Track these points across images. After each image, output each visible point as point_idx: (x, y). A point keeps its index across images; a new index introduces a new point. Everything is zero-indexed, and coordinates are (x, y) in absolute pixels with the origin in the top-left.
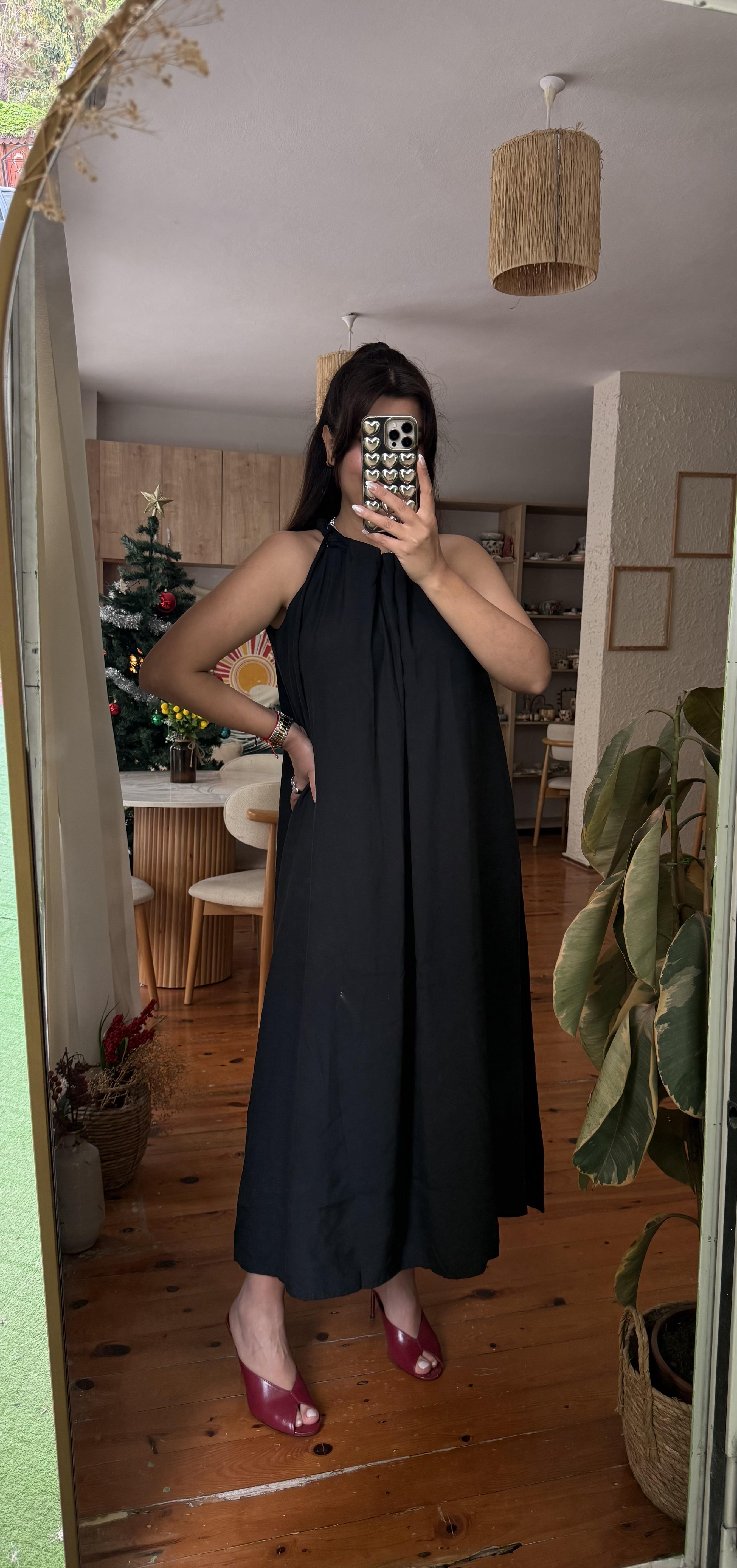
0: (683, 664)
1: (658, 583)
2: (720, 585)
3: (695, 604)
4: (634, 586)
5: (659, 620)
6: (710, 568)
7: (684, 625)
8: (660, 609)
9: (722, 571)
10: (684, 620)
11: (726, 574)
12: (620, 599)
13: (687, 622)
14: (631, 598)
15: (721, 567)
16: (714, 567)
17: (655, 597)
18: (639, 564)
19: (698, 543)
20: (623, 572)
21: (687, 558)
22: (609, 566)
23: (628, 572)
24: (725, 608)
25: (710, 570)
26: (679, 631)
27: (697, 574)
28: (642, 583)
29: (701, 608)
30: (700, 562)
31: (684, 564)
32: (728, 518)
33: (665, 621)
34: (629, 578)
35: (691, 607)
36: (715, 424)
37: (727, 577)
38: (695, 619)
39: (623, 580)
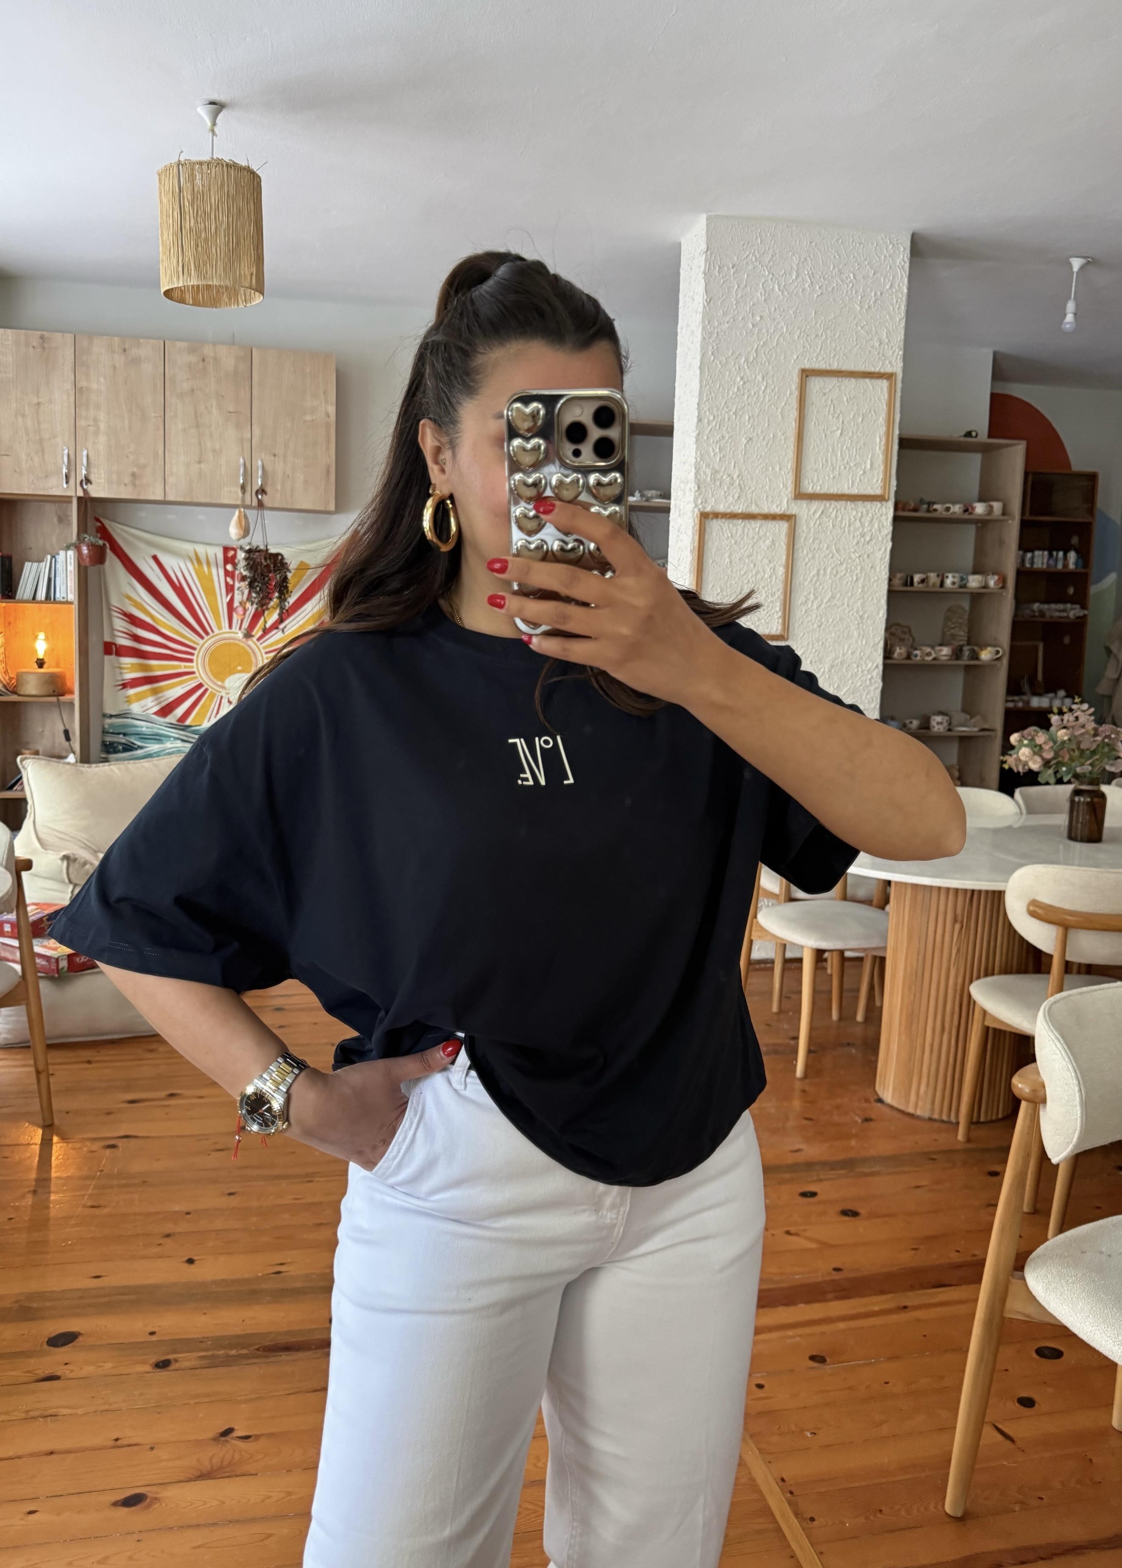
0: (811, 662)
1: (771, 538)
2: (868, 543)
3: (829, 569)
4: (733, 542)
5: (773, 595)
6: (852, 517)
7: (812, 602)
8: (774, 578)
9: (872, 520)
10: (812, 596)
11: (879, 526)
12: (710, 562)
13: (816, 598)
14: (728, 560)
15: (870, 515)
16: (860, 514)
17: (766, 561)
18: (739, 509)
19: (834, 478)
20: (715, 520)
21: (813, 501)
22: (693, 512)
23: (723, 520)
24: (876, 578)
25: (853, 520)
26: (803, 612)
27: (831, 525)
28: (745, 538)
29: (838, 577)
30: (836, 507)
31: (809, 510)
32: (881, 440)
33: (782, 597)
34: (724, 530)
35: (821, 577)
36: (860, 297)
37: (880, 530)
38: (830, 594)
39: (714, 534)
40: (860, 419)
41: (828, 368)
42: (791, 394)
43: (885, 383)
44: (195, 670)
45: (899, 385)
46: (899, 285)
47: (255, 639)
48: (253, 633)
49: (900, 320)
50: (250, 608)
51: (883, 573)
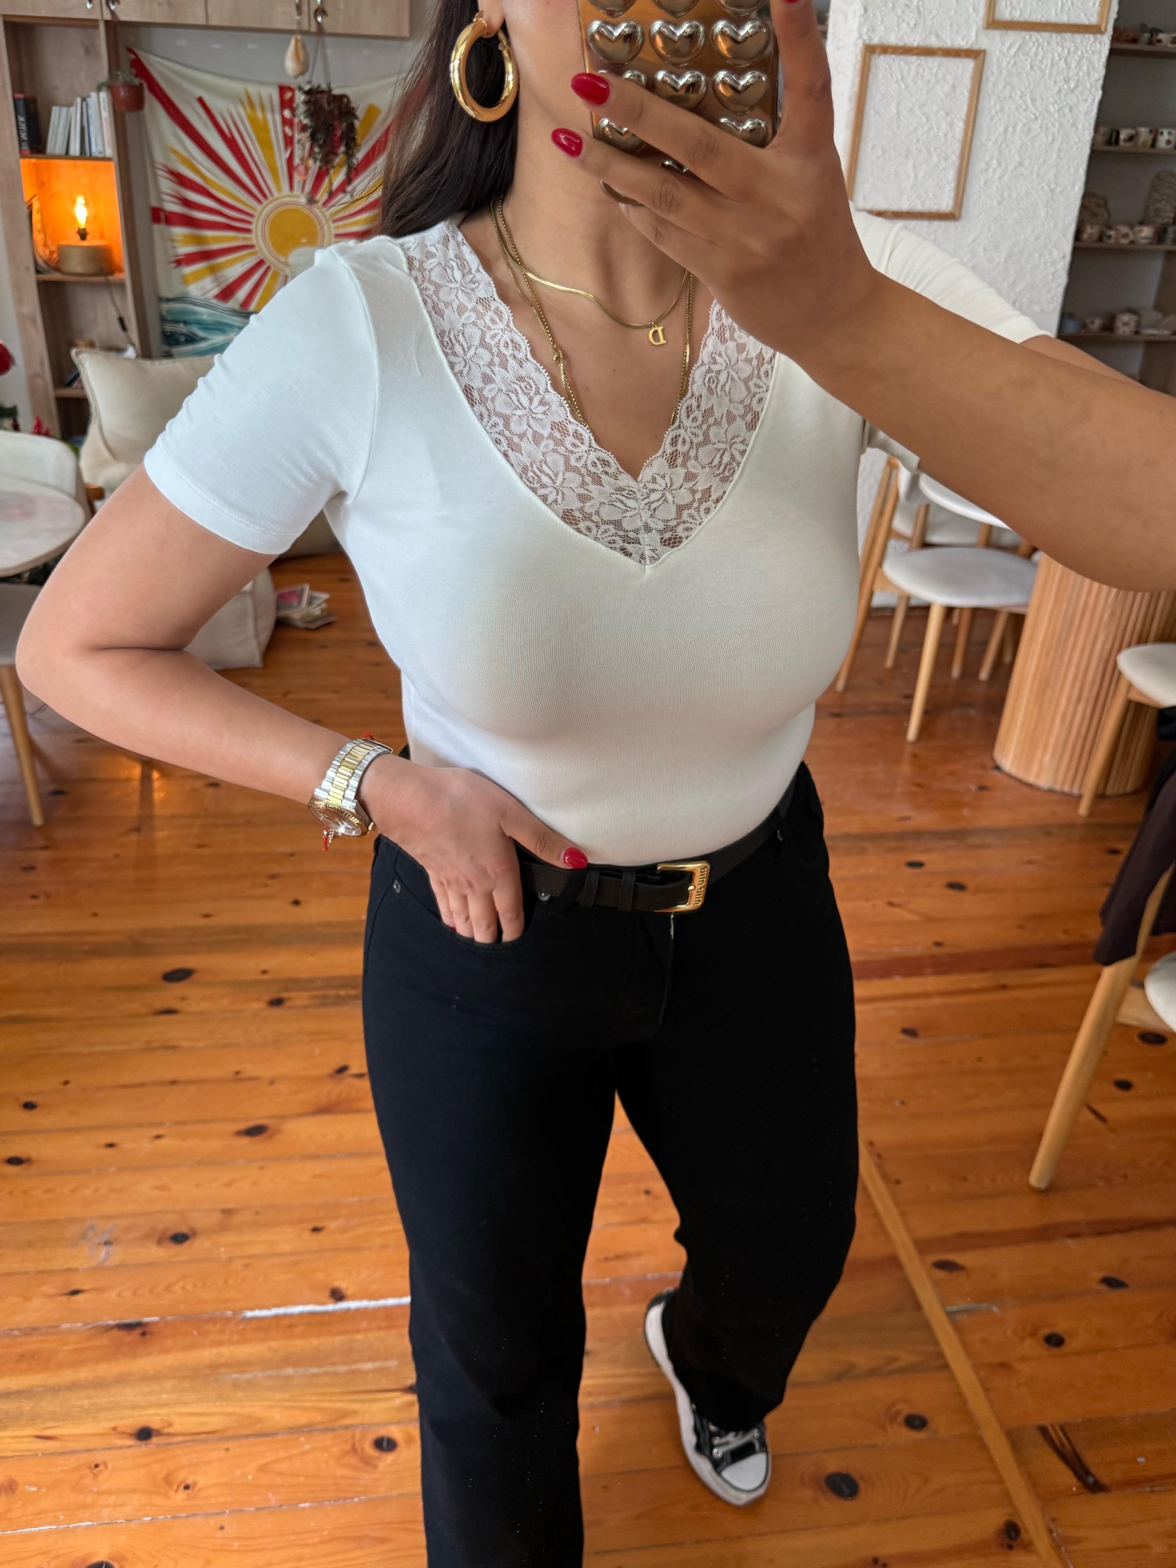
0: (985, 250)
1: (951, 83)
2: (1072, 91)
3: (1019, 127)
4: (903, 87)
5: (946, 159)
6: (1056, 55)
7: (995, 170)
8: (950, 135)
9: (1081, 58)
10: (995, 162)
11: (1088, 67)
12: (872, 113)
13: (999, 164)
14: (895, 111)
15: (1079, 53)
16: (1066, 51)
17: (942, 113)
18: (914, 41)
19: (1037, 2)
20: (882, 57)
21: (1010, 32)
22: (856, 45)
23: (893, 56)
24: (1077, 139)
25: (1057, 58)
26: (982, 183)
27: (1029, 67)
28: (919, 82)
29: (1030, 137)
30: (1037, 40)
31: (1003, 44)
33: (957, 163)
34: (893, 69)
35: (1009, 135)
37: (1089, 74)
38: (1017, 159)
39: (881, 75)
44: (254, 242)
47: (320, 204)
48: (318, 197)
50: (314, 166)
51: (1086, 132)
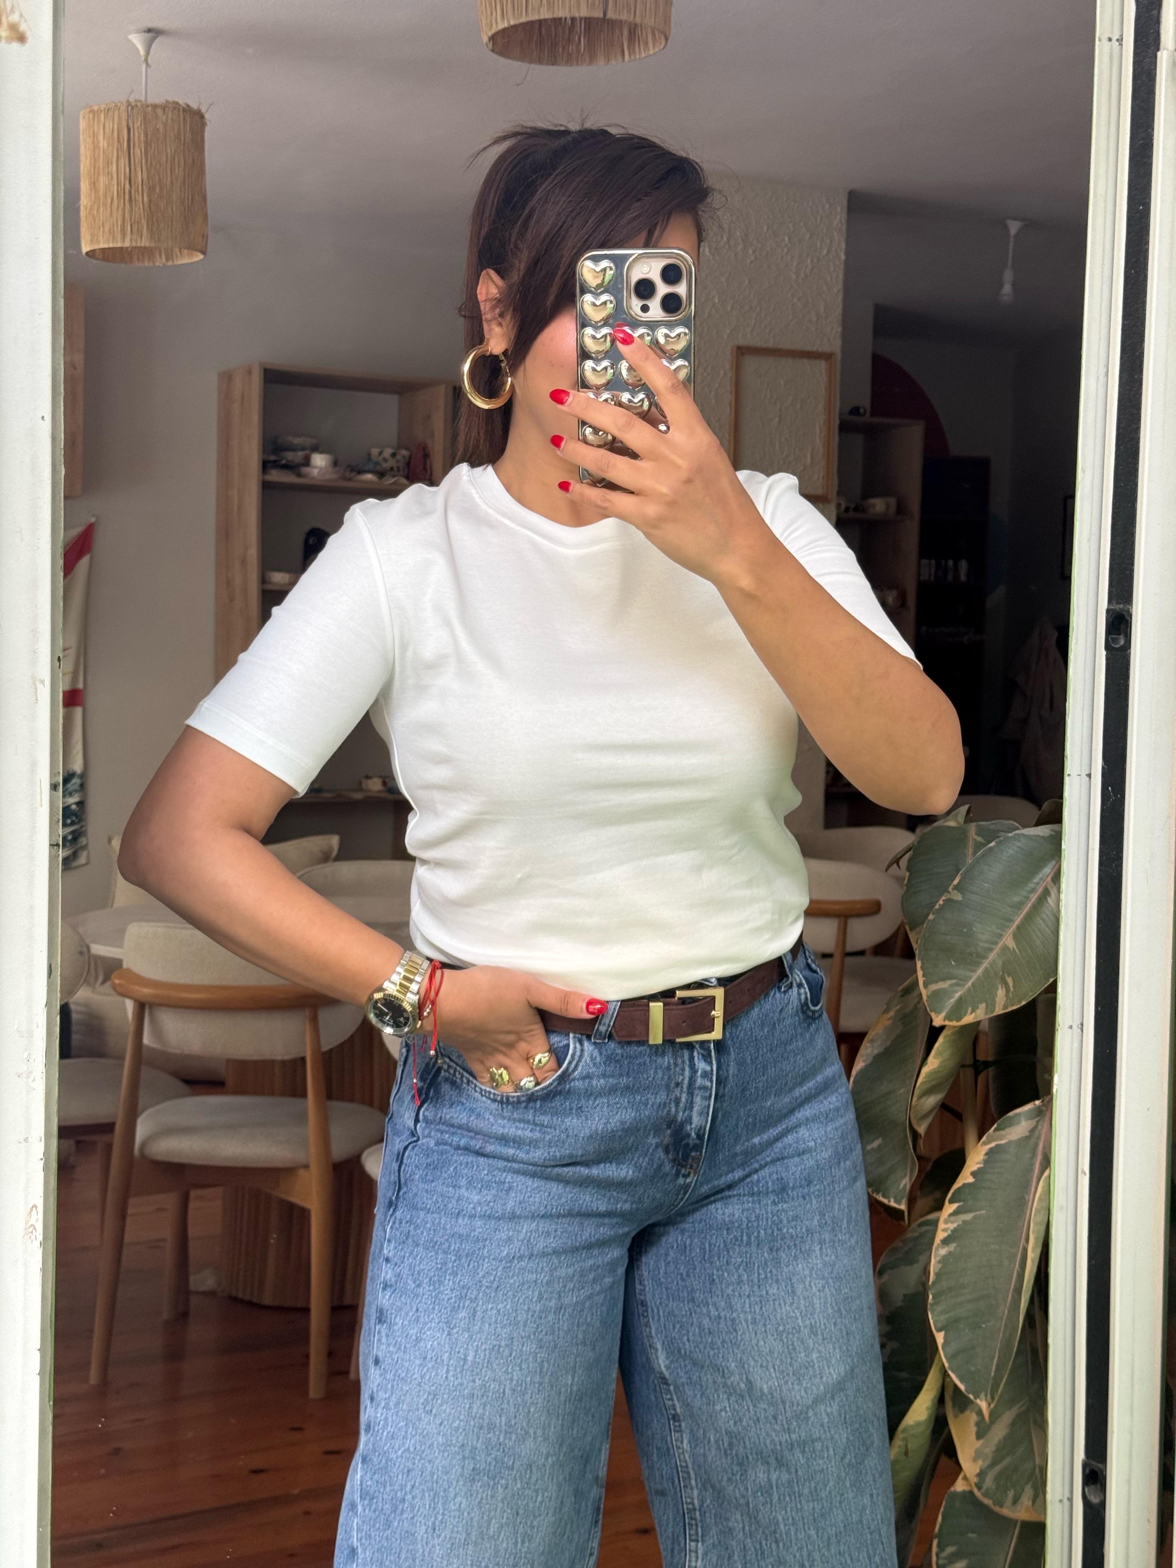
32: (821, 433)
36: (795, 264)
40: (798, 406)
41: (765, 346)
42: (725, 374)
43: (823, 365)
45: (839, 367)
46: (836, 251)
49: (838, 291)
